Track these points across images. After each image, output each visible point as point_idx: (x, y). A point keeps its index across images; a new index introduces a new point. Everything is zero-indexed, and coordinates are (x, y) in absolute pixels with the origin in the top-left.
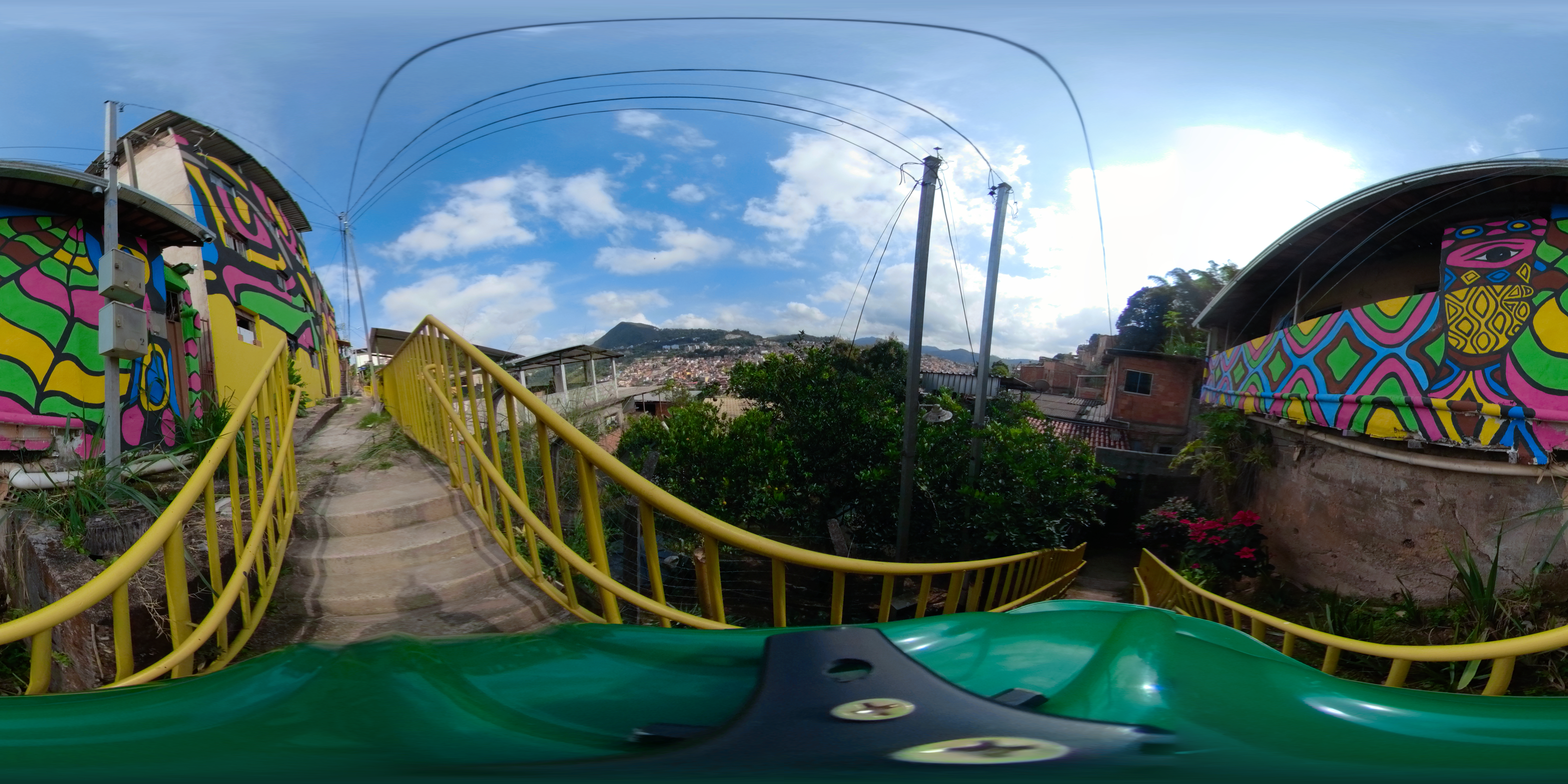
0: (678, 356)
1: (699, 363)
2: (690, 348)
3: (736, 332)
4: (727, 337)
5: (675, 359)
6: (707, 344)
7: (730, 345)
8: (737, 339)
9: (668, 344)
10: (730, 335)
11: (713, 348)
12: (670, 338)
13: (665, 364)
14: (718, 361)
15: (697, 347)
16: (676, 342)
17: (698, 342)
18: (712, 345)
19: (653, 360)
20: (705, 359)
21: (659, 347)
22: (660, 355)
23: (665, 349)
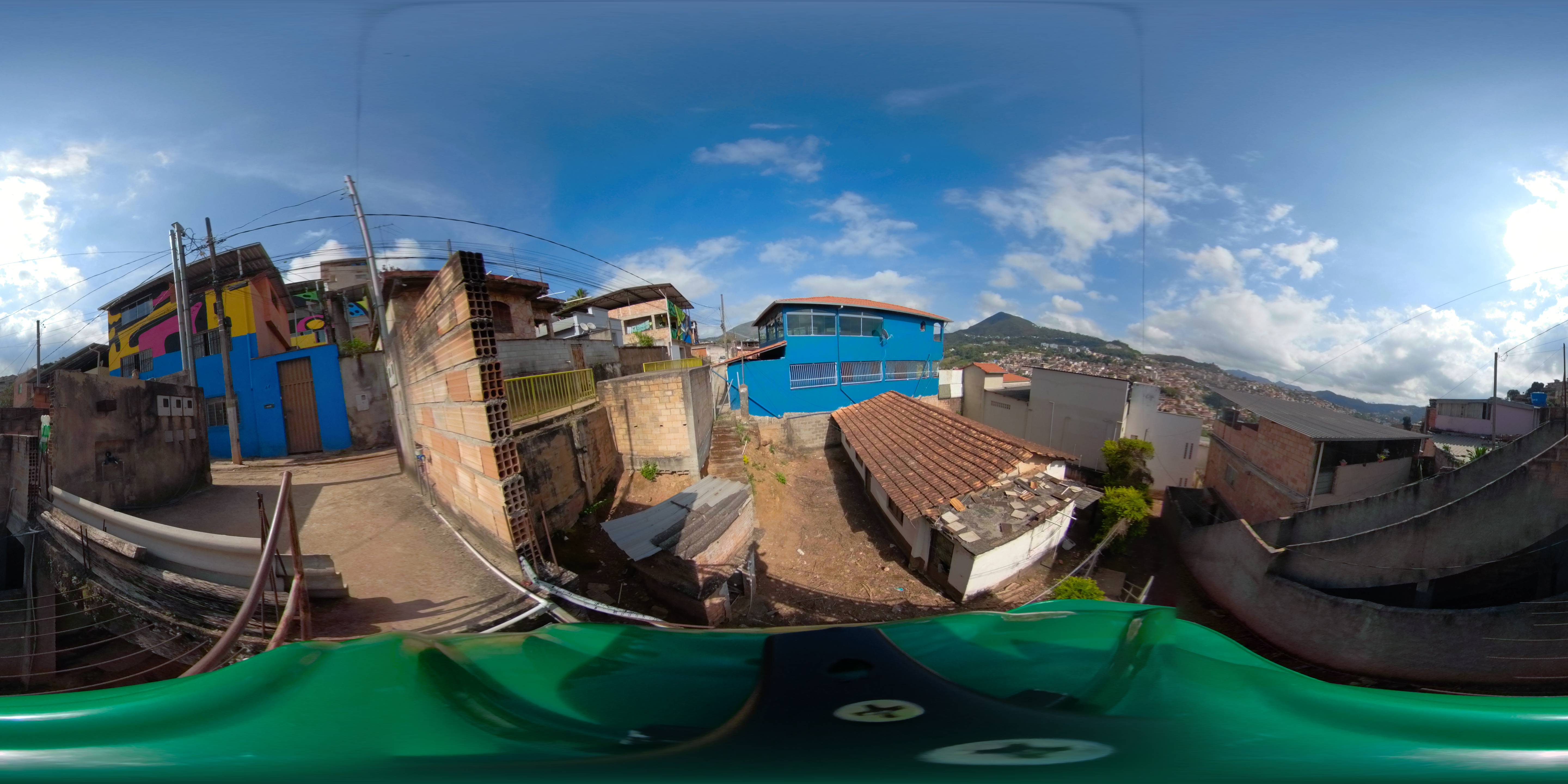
0: (1060, 355)
1: (1082, 366)
2: (1070, 350)
3: (1116, 343)
4: (1108, 347)
5: (1057, 358)
6: (1087, 349)
7: (1111, 354)
8: (1118, 350)
9: (1047, 342)
10: (1111, 345)
11: (1095, 354)
12: (1049, 337)
13: (1046, 361)
14: (1103, 368)
15: (1078, 350)
16: (1055, 342)
17: (1078, 345)
18: (1093, 351)
19: (1031, 355)
20: (1088, 364)
21: (1037, 343)
22: (1037, 351)
23: (1043, 346)
